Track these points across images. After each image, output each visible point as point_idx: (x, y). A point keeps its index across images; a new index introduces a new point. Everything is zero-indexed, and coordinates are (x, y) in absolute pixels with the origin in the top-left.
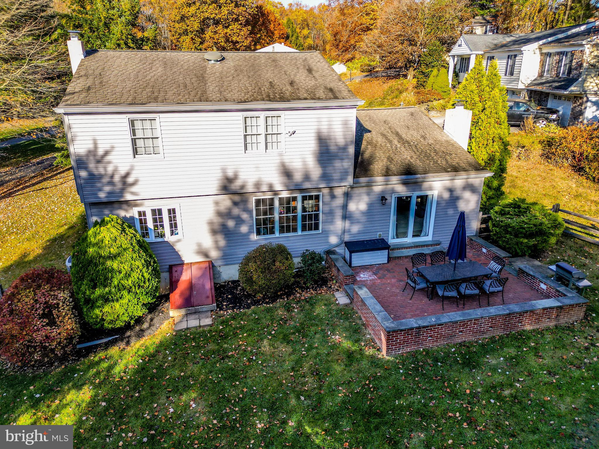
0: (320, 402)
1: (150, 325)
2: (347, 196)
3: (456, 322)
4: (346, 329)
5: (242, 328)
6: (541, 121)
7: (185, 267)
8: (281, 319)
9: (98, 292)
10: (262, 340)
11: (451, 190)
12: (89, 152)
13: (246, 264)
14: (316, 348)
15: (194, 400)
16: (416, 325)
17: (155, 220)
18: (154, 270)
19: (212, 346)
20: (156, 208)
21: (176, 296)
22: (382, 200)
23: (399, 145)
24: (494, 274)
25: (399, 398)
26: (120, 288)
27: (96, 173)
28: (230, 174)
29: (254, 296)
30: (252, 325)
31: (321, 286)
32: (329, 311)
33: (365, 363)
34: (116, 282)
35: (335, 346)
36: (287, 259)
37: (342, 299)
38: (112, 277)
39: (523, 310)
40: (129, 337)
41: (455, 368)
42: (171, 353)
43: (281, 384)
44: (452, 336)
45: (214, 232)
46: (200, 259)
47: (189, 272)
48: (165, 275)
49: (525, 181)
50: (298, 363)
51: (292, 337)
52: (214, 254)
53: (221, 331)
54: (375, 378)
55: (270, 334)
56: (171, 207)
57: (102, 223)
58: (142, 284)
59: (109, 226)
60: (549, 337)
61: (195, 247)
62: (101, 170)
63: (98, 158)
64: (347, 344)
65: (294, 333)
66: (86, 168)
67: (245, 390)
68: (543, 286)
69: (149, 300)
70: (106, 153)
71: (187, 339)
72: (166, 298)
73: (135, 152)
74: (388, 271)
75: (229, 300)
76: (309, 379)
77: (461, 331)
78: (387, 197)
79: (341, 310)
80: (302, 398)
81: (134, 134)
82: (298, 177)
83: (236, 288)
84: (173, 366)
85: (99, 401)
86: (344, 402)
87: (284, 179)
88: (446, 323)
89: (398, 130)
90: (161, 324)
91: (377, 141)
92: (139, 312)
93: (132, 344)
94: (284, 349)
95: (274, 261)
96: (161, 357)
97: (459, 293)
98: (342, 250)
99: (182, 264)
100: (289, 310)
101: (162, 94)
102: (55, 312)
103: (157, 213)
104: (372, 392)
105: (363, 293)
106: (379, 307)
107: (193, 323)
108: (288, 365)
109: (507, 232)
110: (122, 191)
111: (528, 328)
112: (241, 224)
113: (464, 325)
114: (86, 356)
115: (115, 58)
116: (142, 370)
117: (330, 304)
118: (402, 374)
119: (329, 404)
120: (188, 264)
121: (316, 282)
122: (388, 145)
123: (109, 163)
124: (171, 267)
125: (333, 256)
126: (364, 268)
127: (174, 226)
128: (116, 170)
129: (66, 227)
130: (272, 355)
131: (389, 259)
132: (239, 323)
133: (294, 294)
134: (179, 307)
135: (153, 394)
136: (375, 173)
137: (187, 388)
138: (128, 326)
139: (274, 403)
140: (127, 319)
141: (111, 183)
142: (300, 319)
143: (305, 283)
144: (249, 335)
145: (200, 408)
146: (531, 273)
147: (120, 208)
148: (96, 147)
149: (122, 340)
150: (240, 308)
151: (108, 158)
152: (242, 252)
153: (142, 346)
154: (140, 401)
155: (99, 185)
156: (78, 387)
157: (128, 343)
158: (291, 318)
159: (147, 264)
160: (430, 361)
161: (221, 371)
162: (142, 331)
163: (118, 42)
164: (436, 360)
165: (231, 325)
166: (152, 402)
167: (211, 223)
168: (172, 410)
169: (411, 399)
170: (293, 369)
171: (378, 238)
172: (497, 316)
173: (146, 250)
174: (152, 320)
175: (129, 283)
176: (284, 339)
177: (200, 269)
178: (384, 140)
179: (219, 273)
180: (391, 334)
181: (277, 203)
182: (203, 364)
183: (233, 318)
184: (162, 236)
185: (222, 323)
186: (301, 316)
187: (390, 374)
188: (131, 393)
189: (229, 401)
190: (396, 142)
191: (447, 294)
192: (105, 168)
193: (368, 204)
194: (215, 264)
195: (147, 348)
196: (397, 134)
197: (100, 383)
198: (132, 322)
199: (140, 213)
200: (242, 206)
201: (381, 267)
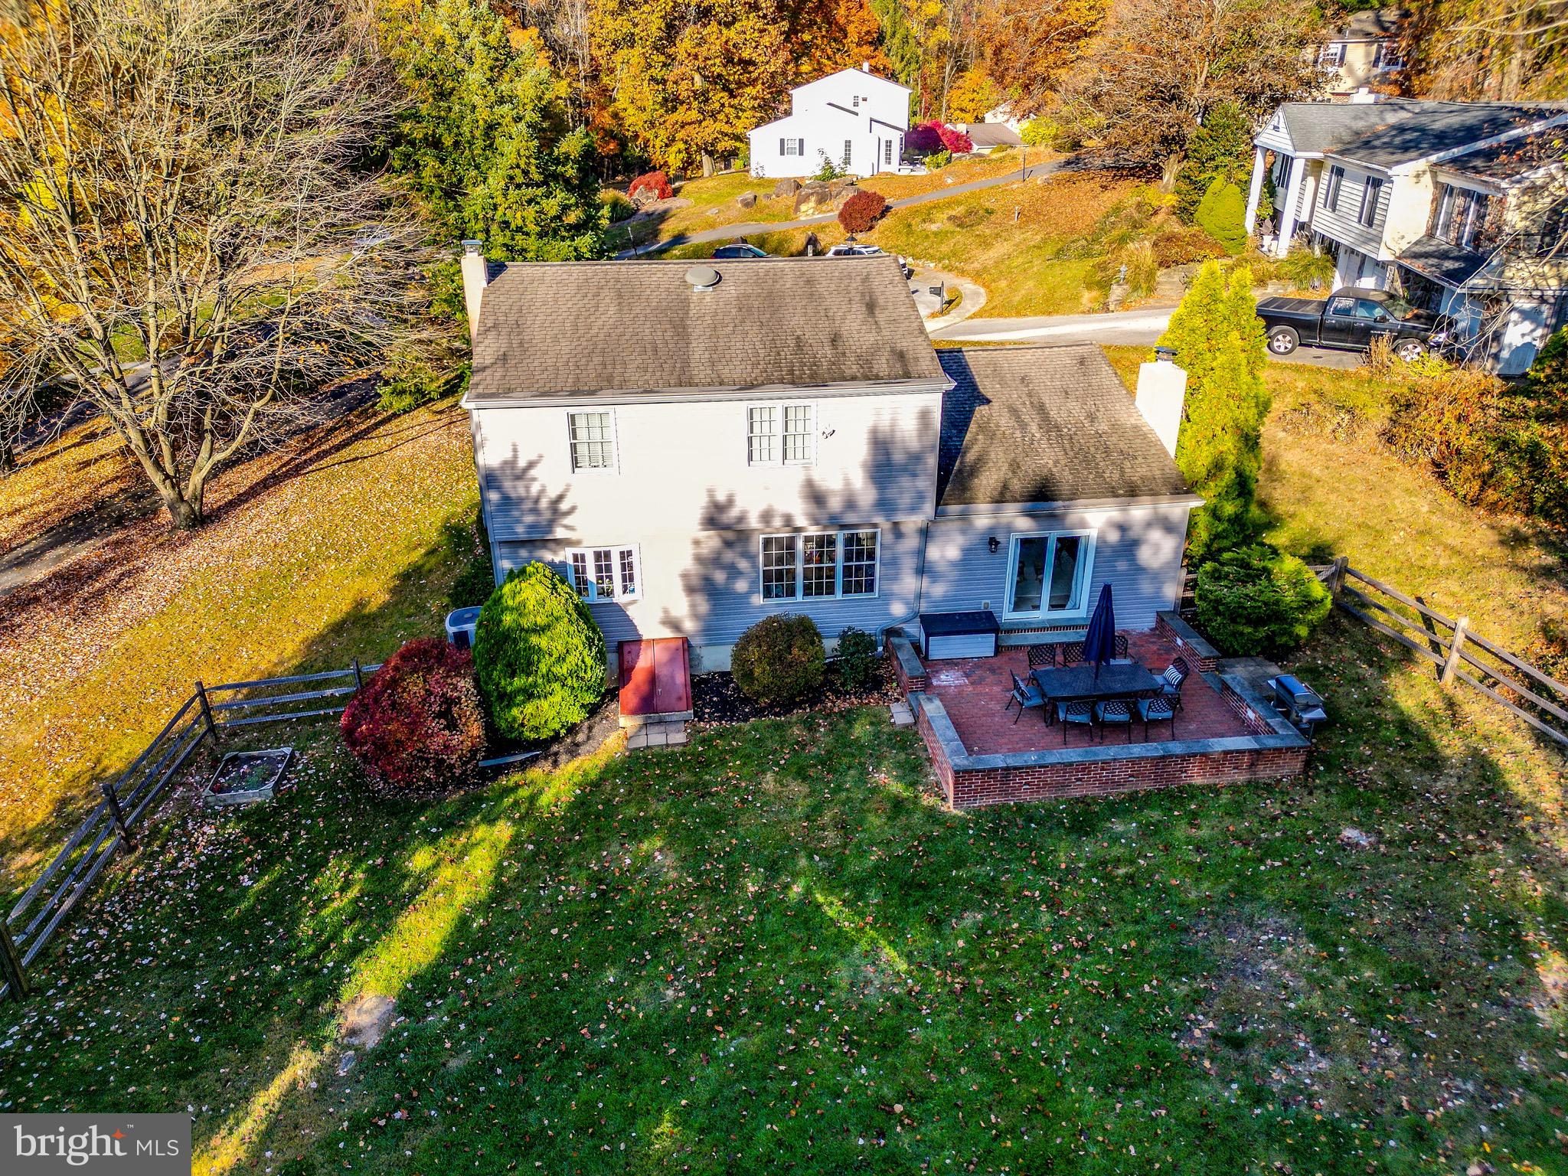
0: (841, 865)
1: (589, 738)
2: (925, 534)
3: (1071, 764)
4: (900, 765)
5: (733, 752)
6: (1410, 346)
7: (643, 645)
8: (798, 742)
9: (518, 682)
10: (764, 772)
11: (1122, 528)
12: (505, 463)
13: (744, 648)
14: (847, 790)
15: (660, 850)
16: (1003, 765)
17: (599, 569)
18: (600, 652)
19: (685, 777)
20: (602, 549)
21: (629, 694)
22: (990, 544)
23: (1038, 435)
24: (1167, 688)
25: (958, 868)
26: (550, 678)
27: (513, 495)
28: (721, 497)
29: (756, 702)
30: (749, 749)
31: (869, 692)
32: (877, 735)
33: (917, 817)
34: (543, 668)
35: (875, 790)
36: (813, 643)
37: (901, 716)
38: (539, 661)
39: (1189, 751)
40: (556, 754)
41: (1055, 833)
42: (623, 783)
43: (788, 838)
44: (1064, 786)
45: (690, 590)
46: (667, 633)
47: (650, 653)
48: (612, 657)
49: (1333, 490)
50: (816, 810)
51: (812, 772)
52: (689, 626)
53: (700, 754)
54: (930, 838)
55: (778, 764)
56: (625, 549)
57: (521, 574)
58: (582, 674)
59: (533, 580)
60: (1225, 798)
61: (661, 615)
62: (522, 492)
63: (518, 472)
64: (896, 787)
65: (815, 766)
66: (499, 488)
67: (734, 841)
68: (1251, 714)
69: (590, 698)
70: (531, 465)
71: (647, 764)
72: (612, 694)
73: (575, 463)
74: (993, 671)
75: (714, 705)
76: (830, 834)
77: (1080, 780)
78: (1000, 538)
79: (896, 734)
80: (817, 858)
81: (575, 437)
82: (835, 504)
83: (726, 684)
84: (628, 802)
85: (522, 843)
86: (876, 867)
87: (811, 508)
88: (1053, 765)
89: (1046, 400)
90: (606, 737)
91: (998, 426)
92: (576, 716)
93: (562, 766)
94: (797, 788)
95: (790, 647)
96: (609, 788)
97: (1094, 717)
98: (915, 630)
99: (639, 641)
100: (810, 726)
101: (619, 369)
102: (455, 709)
103: (602, 557)
104: (921, 857)
105: (933, 708)
106: (952, 733)
107: (656, 738)
108: (799, 811)
109: (1218, 613)
110: (551, 524)
111: (1198, 781)
112: (735, 578)
113: (1083, 770)
114: (494, 779)
115: (536, 284)
116: (580, 804)
117: (880, 723)
118: (971, 837)
119: (855, 867)
120: (648, 641)
121: (862, 684)
122: (1018, 434)
123: (534, 479)
124: (621, 646)
125: (895, 640)
126: (950, 663)
127: (628, 578)
128: (542, 491)
129: (423, 551)
130: (778, 796)
131: (998, 649)
132: (730, 744)
133: (822, 702)
134: (634, 712)
135: (600, 840)
136: (980, 496)
137: (648, 833)
138: (556, 738)
139: (775, 862)
140: (557, 726)
141: (535, 511)
142: (827, 744)
143: (843, 685)
144: (745, 764)
145: (668, 862)
146: (1238, 690)
147: (545, 547)
148: (515, 457)
149: (546, 758)
150: (732, 720)
151: (533, 473)
152: (741, 625)
153: (578, 768)
154: (582, 845)
155: (516, 513)
156: (491, 821)
157: (555, 764)
158: (814, 741)
159: (590, 642)
160: (1020, 822)
161: (699, 814)
162: (577, 745)
163: (511, 172)
164: (1030, 820)
165: (716, 746)
166: (600, 849)
167: (685, 576)
168: (628, 861)
169: (975, 870)
170: (808, 818)
171: (982, 609)
172: (1142, 758)
173: (587, 621)
174: (590, 728)
175: (562, 670)
176: (798, 773)
177: (667, 649)
178: (1012, 423)
179: (700, 658)
180: (962, 776)
181: (800, 545)
182: (673, 802)
183: (721, 736)
184: (609, 593)
185: (703, 741)
186: (829, 739)
187: (954, 836)
188: (568, 836)
189: (710, 855)
190: (1034, 428)
191: (1071, 718)
192: (527, 488)
193: (963, 550)
194: (692, 643)
195: (585, 774)
196: (1041, 409)
197: (520, 818)
198: (563, 732)
199: (576, 558)
200: (739, 549)
201: (981, 662)
